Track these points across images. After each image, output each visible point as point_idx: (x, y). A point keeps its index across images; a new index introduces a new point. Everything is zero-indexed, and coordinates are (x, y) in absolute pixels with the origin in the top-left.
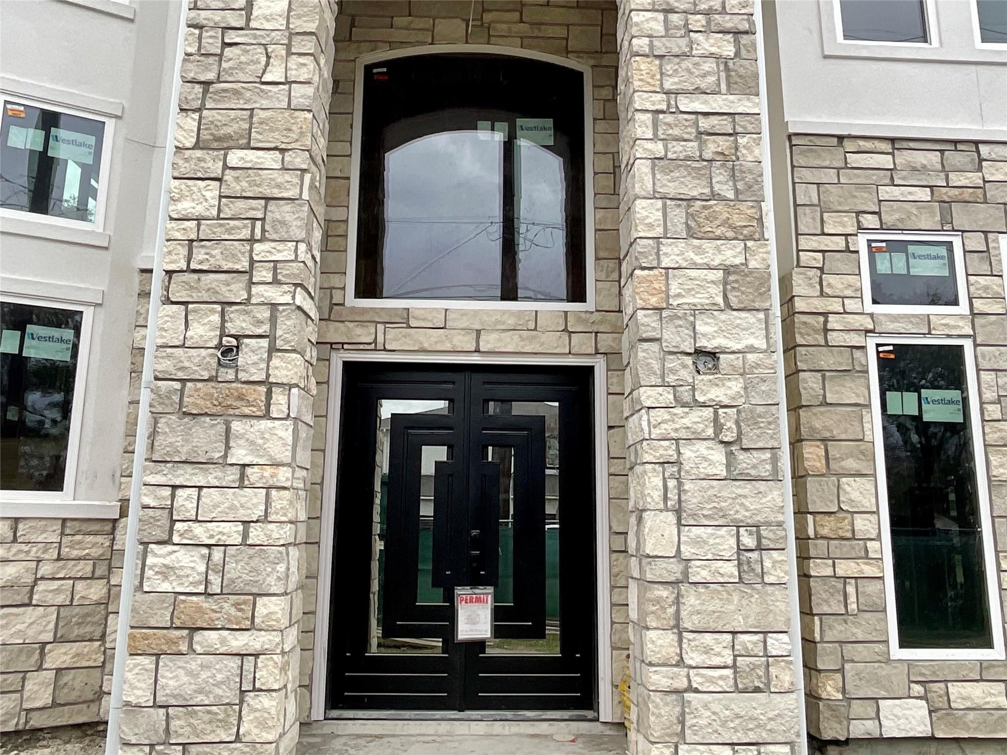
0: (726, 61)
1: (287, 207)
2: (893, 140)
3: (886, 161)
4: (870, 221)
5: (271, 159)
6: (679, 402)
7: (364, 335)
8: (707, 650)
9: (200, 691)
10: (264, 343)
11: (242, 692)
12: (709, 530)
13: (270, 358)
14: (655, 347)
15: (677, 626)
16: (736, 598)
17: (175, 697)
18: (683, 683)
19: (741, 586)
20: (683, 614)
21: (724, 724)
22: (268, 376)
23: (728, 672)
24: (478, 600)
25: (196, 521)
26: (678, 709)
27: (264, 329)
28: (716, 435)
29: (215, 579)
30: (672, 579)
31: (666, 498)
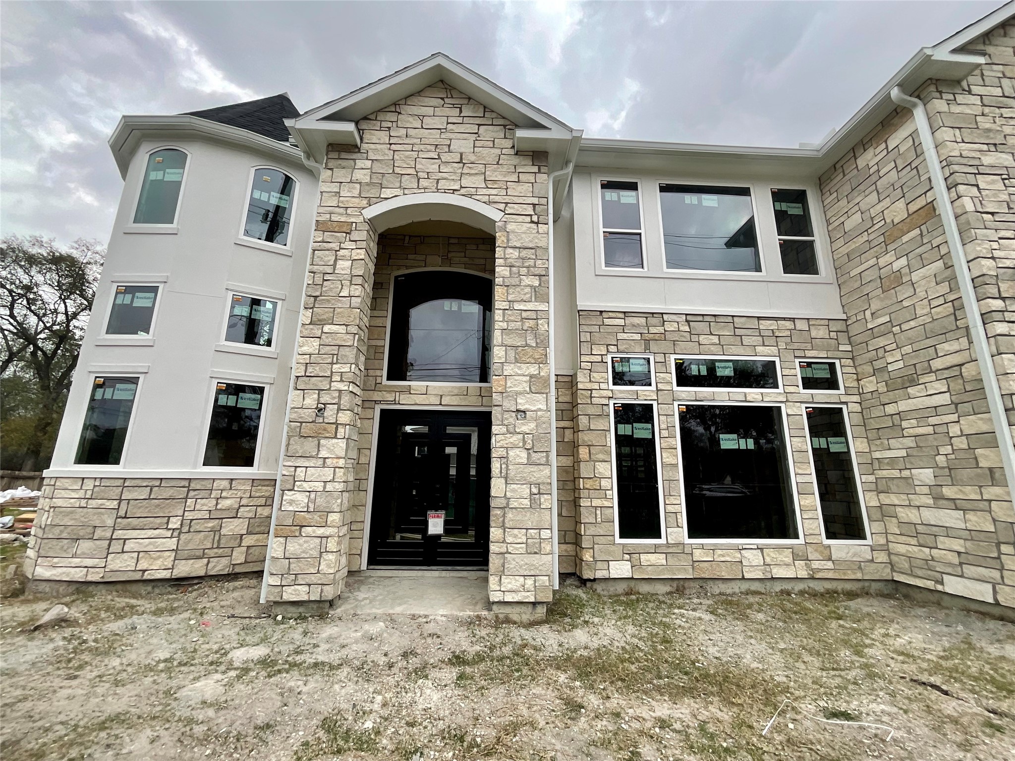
0: (535, 287)
1: (347, 349)
2: (625, 313)
3: (621, 322)
4: (613, 349)
5: (342, 329)
6: (508, 432)
7: (390, 397)
8: (516, 536)
9: (304, 552)
10: (336, 407)
11: (321, 553)
12: (519, 486)
13: (338, 413)
14: (499, 409)
15: (503, 526)
16: (528, 514)
17: (292, 554)
18: (504, 550)
19: (531, 510)
20: (506, 521)
21: (521, 567)
22: (337, 420)
23: (524, 545)
24: (438, 517)
25: (305, 481)
26: (502, 561)
27: (336, 401)
28: (524, 446)
29: (311, 506)
30: (502, 506)
31: (501, 472)
